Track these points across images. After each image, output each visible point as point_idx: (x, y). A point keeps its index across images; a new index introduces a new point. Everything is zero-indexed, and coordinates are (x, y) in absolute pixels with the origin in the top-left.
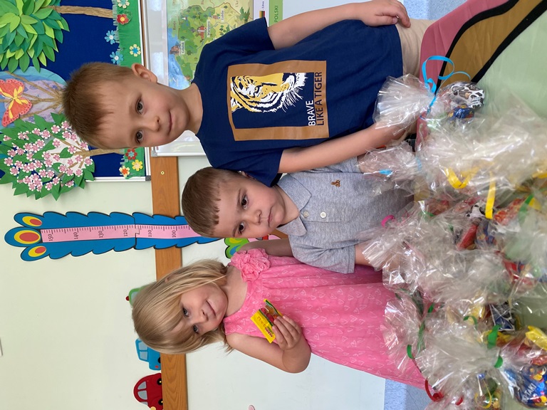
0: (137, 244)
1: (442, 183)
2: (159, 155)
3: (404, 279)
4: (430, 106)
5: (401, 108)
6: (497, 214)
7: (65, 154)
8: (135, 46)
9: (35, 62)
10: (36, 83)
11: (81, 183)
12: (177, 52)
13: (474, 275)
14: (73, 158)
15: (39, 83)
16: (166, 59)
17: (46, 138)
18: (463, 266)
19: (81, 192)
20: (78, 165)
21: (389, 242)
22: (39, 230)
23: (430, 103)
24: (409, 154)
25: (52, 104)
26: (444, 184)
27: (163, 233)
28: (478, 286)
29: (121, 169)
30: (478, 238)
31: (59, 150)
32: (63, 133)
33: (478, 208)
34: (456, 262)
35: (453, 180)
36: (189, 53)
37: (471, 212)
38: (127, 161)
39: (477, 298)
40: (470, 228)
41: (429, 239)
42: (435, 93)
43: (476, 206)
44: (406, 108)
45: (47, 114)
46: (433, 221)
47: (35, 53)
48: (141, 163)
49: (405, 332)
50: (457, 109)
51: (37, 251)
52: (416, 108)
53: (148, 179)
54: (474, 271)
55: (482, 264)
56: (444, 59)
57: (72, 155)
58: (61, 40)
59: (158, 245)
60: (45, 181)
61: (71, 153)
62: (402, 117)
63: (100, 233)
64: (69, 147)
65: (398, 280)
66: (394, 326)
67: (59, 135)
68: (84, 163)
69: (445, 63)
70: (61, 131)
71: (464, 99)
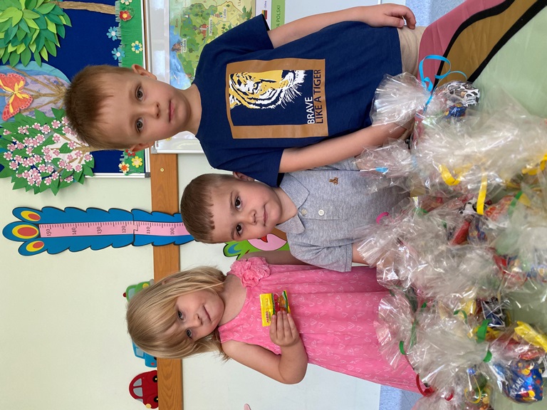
0: (135, 240)
1: (435, 178)
2: (159, 152)
3: (397, 275)
4: (426, 105)
5: (397, 106)
6: (489, 209)
7: (65, 149)
8: (137, 42)
9: (37, 56)
10: (37, 77)
11: (81, 178)
12: (179, 50)
13: (465, 270)
14: (73, 153)
15: (41, 78)
16: (168, 57)
17: (46, 133)
18: (454, 262)
19: (80, 188)
20: (78, 161)
21: (384, 239)
22: (37, 225)
23: (426, 102)
24: (405, 151)
25: (52, 99)
26: (437, 180)
27: (162, 230)
28: (468, 281)
29: (120, 166)
30: (470, 234)
31: (59, 145)
32: (63, 128)
33: (471, 206)
34: (448, 258)
35: (447, 176)
36: (191, 51)
37: (464, 209)
38: (126, 157)
39: (467, 292)
40: (462, 224)
41: (422, 235)
42: (432, 92)
43: (469, 203)
44: (402, 106)
45: (47, 109)
46: (426, 217)
47: (37, 48)
48: (141, 160)
49: (398, 328)
50: (452, 108)
51: (35, 246)
52: (413, 107)
53: (148, 175)
54: (465, 267)
55: (474, 259)
56: (442, 58)
57: (72, 151)
58: (63, 35)
59: (156, 242)
60: (45, 176)
61: (71, 148)
62: (399, 114)
63: (99, 229)
64: (69, 142)
65: (392, 276)
66: (387, 322)
67: (59, 131)
68: (84, 159)
69: (442, 63)
70: (61, 127)
71: (459, 98)
